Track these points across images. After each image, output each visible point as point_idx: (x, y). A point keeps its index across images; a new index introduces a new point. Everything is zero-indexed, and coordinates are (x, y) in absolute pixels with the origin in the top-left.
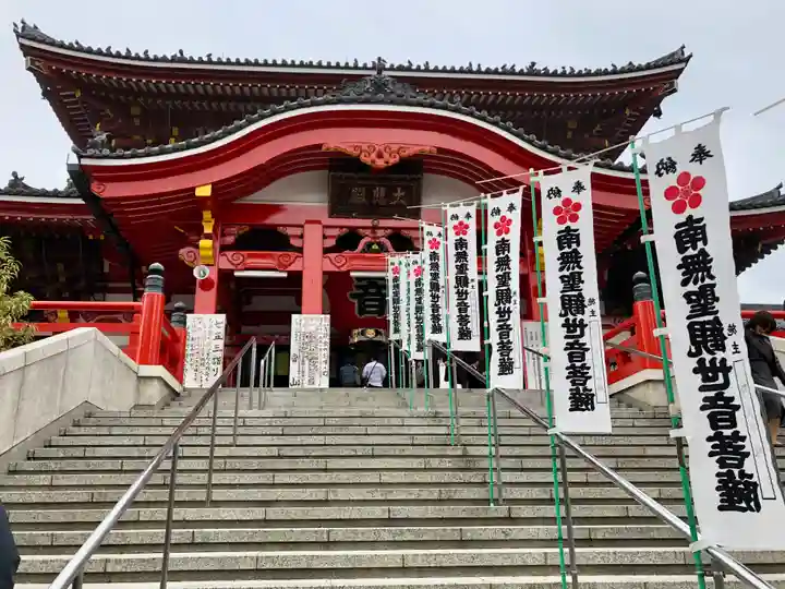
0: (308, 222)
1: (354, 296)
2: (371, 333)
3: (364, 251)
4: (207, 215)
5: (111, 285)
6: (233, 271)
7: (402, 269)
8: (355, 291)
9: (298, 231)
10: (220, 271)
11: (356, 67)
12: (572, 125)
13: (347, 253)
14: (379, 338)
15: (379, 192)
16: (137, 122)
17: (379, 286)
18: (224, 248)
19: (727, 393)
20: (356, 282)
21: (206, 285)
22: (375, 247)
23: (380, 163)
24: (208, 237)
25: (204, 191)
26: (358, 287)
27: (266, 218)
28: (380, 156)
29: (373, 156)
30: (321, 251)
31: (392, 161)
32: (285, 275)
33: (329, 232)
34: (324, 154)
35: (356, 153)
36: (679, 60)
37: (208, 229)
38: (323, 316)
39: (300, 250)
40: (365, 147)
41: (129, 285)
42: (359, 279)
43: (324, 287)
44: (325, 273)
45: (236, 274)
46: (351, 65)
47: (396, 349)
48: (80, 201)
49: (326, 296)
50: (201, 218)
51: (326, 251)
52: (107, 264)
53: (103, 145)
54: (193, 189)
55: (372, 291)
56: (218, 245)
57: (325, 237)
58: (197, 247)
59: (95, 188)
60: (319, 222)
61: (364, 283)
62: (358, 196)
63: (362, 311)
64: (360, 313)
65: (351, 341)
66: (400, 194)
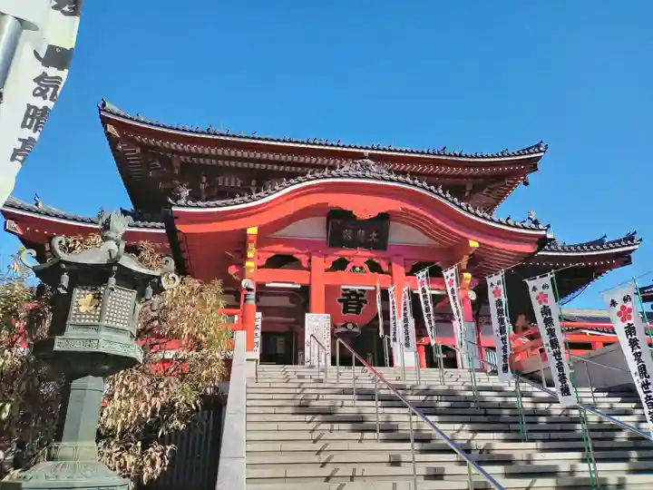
0: (315, 252)
1: (340, 301)
2: (350, 326)
3: (351, 271)
4: (252, 246)
6: (265, 283)
8: (341, 297)
10: (258, 283)
12: (469, 187)
13: (340, 272)
14: (355, 330)
15: (361, 233)
16: (176, 171)
20: (342, 292)
22: (358, 269)
23: (365, 216)
24: (251, 259)
25: (253, 231)
26: (344, 295)
28: (366, 212)
30: (323, 271)
31: (373, 215)
32: (299, 286)
33: (328, 259)
34: (328, 208)
35: (350, 209)
37: (250, 255)
38: (326, 315)
39: (309, 269)
40: (356, 205)
42: (345, 290)
44: (326, 286)
45: (267, 285)
50: (246, 247)
51: (326, 271)
54: (245, 229)
55: (353, 297)
56: (256, 265)
57: (325, 261)
58: (244, 266)
61: (348, 292)
62: (347, 235)
63: (346, 310)
64: (344, 312)
66: (374, 234)
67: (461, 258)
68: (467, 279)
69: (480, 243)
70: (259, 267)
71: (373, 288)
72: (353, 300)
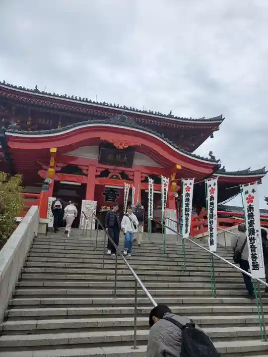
0: (91, 165)
1: (104, 194)
2: (109, 208)
3: (111, 178)
4: (52, 159)
6: (60, 181)
8: (105, 192)
9: (87, 168)
10: (55, 181)
11: (118, 107)
13: (104, 178)
15: (118, 157)
17: (114, 191)
19: (254, 244)
20: (106, 189)
22: (115, 177)
23: (121, 147)
24: (51, 167)
25: (54, 150)
28: (121, 144)
29: (119, 144)
30: (95, 176)
31: (125, 147)
32: (80, 184)
33: (98, 169)
34: (101, 141)
35: (112, 142)
36: (220, 119)
37: (52, 164)
38: (94, 201)
39: (87, 175)
40: (116, 140)
42: (107, 188)
44: (96, 185)
46: (117, 106)
50: (50, 159)
51: (97, 176)
54: (50, 149)
55: (111, 192)
56: (55, 171)
57: (96, 171)
59: (10, 144)
60: (94, 165)
62: (110, 157)
63: (107, 200)
66: (126, 158)
67: (172, 174)
68: (174, 186)
69: (182, 167)
70: (57, 172)
71: (122, 188)
72: (111, 194)
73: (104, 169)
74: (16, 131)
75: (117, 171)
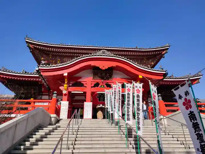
0: (88, 81)
1: (98, 97)
2: (101, 105)
3: (100, 87)
4: (66, 79)
5: (43, 94)
7: (108, 93)
9: (86, 83)
10: (68, 91)
13: (97, 88)
14: (103, 107)
16: (51, 58)
17: (103, 95)
18: (69, 86)
21: (65, 95)
22: (102, 86)
23: (104, 69)
24: (66, 84)
25: (66, 74)
26: (99, 95)
27: (78, 80)
28: (104, 67)
29: (102, 67)
30: (90, 87)
31: (106, 68)
32: (83, 92)
34: (92, 66)
35: (98, 66)
37: (66, 82)
38: (91, 103)
39: (86, 87)
41: (48, 94)
42: (99, 93)
43: (91, 95)
44: (91, 92)
45: (72, 92)
47: (107, 111)
48: (38, 76)
49: (92, 97)
50: (65, 80)
51: (92, 87)
52: (43, 89)
53: (44, 64)
54: (63, 74)
56: (68, 86)
57: (91, 84)
58: (64, 86)
59: (42, 73)
64: (99, 101)
65: (97, 107)
66: (108, 75)
72: (102, 97)
73: (96, 83)
74: (44, 66)
75: (104, 83)
